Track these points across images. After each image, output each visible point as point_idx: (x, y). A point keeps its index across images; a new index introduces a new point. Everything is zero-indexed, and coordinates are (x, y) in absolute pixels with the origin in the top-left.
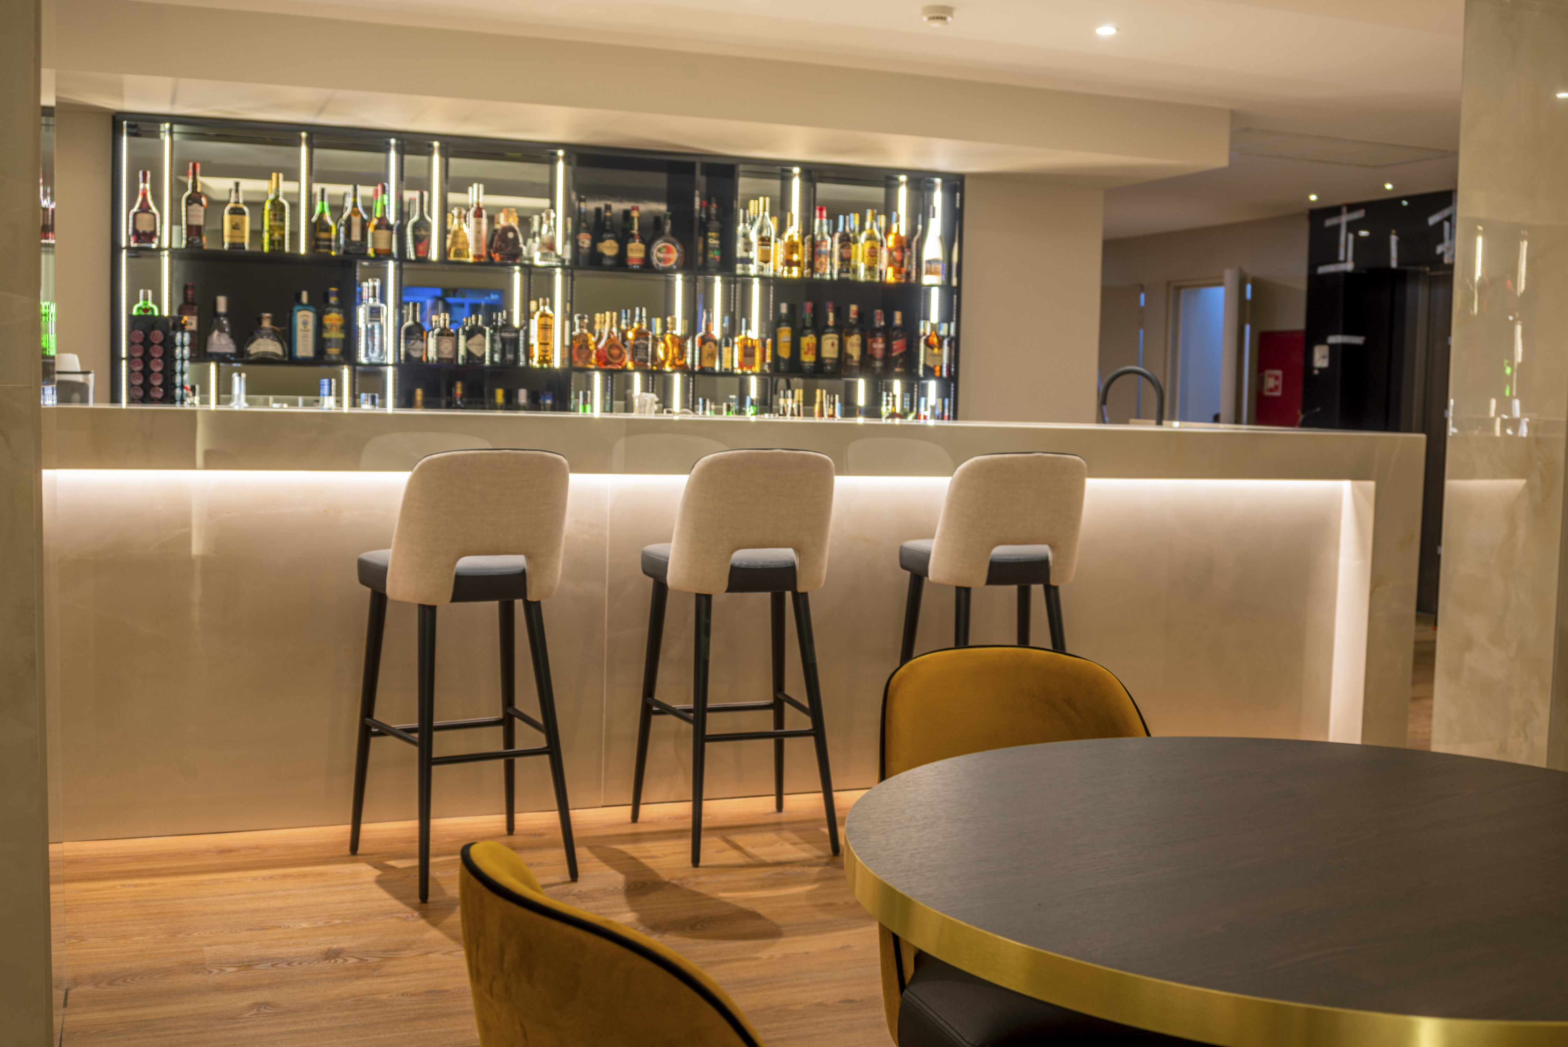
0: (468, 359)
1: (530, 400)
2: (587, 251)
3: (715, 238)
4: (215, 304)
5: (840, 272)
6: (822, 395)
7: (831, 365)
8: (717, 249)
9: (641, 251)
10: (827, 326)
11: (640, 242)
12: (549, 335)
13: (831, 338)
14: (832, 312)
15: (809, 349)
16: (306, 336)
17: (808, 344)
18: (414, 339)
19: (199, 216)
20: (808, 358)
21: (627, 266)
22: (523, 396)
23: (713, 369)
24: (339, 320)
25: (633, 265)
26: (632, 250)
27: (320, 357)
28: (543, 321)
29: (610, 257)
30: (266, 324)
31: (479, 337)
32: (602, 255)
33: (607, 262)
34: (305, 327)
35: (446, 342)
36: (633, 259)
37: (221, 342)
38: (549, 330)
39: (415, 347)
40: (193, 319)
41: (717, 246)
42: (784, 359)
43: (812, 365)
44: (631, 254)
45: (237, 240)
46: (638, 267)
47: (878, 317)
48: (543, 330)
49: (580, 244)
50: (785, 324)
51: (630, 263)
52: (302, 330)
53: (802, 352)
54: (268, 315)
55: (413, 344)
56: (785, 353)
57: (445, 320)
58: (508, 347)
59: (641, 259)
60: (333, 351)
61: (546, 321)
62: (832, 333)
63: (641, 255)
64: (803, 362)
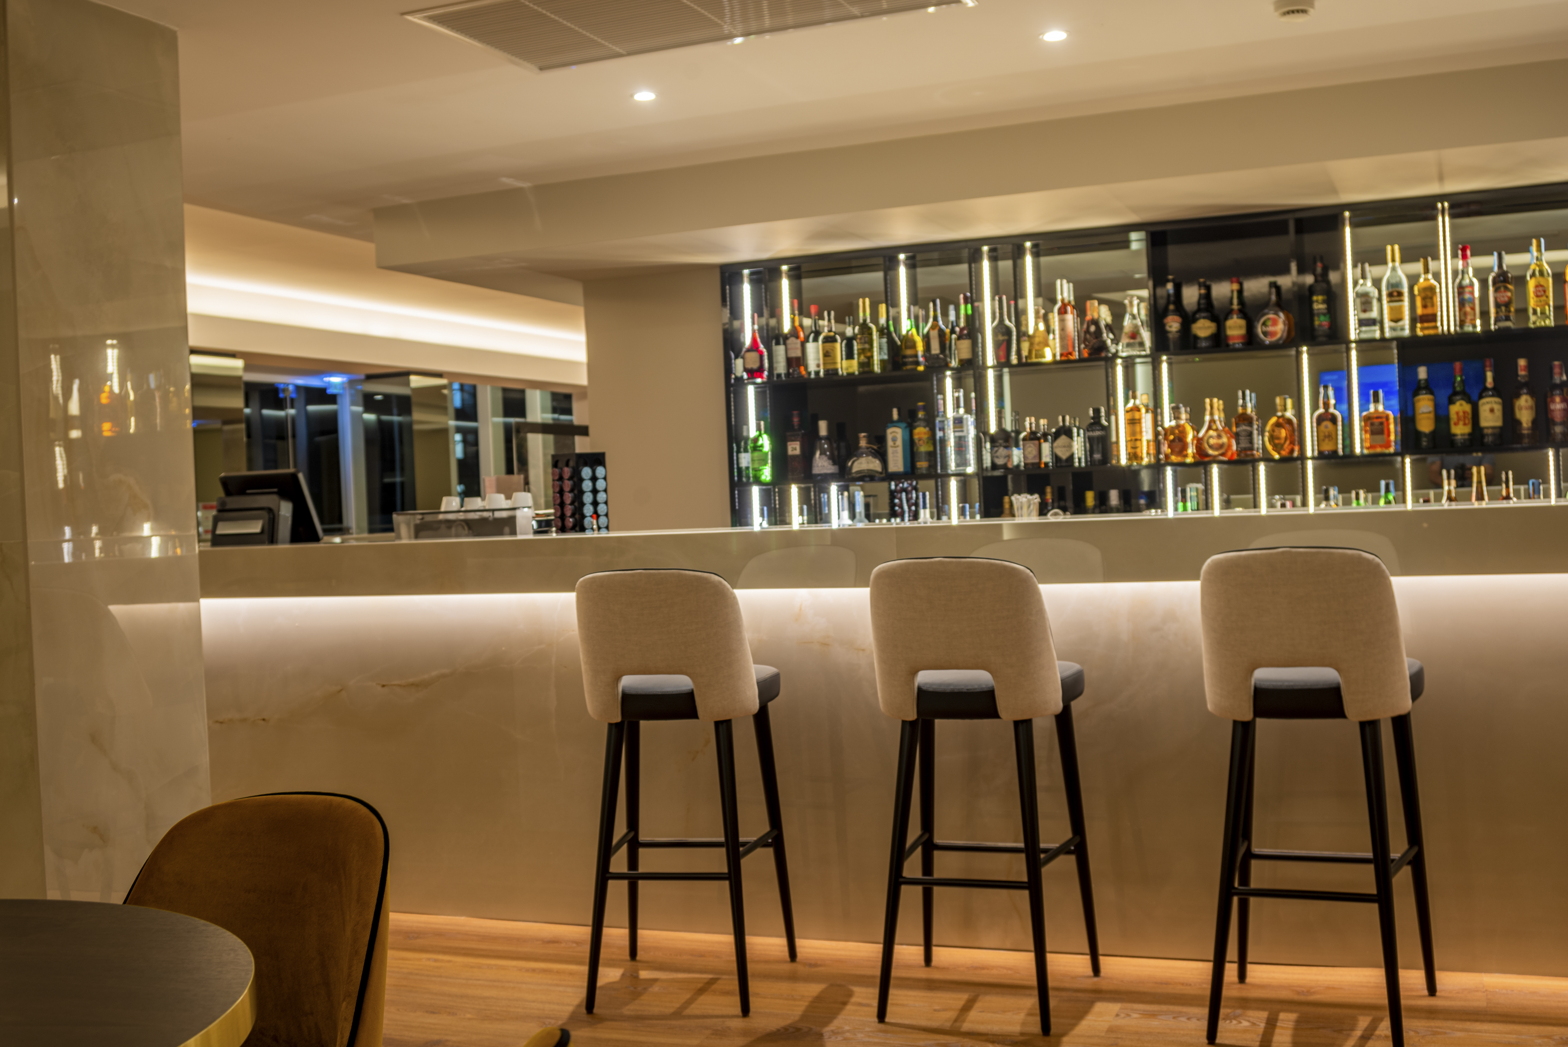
0: (1057, 462)
1: (1122, 501)
2: (1177, 335)
3: (1320, 301)
4: (816, 429)
5: (1497, 320)
6: (1479, 472)
7: (1493, 435)
8: (1324, 315)
9: (1240, 327)
10: (1486, 389)
11: (1238, 318)
12: (1138, 429)
13: (1488, 403)
14: (1491, 371)
15: (1459, 419)
16: (896, 452)
17: (1457, 413)
18: (997, 447)
19: (796, 349)
20: (1460, 430)
21: (1228, 345)
22: (1114, 497)
23: (1335, 452)
24: (925, 433)
25: (1234, 344)
26: (1230, 328)
27: (911, 472)
28: (1129, 416)
29: (1206, 339)
30: (863, 443)
31: (1063, 439)
32: (1196, 338)
33: (1204, 344)
34: (895, 444)
35: (1030, 447)
36: (1234, 337)
37: (822, 464)
38: (1138, 424)
39: (998, 454)
40: (797, 444)
41: (1325, 311)
42: (1425, 435)
43: (1466, 437)
44: (1230, 332)
45: (830, 367)
46: (1241, 345)
47: (1557, 370)
48: (1131, 425)
49: (1168, 328)
50: (1424, 392)
51: (1231, 342)
52: (892, 447)
53: (1452, 423)
54: (863, 434)
55: (997, 451)
56: (1425, 425)
57: (1031, 424)
58: (1095, 447)
59: (1243, 337)
60: (922, 465)
61: (1134, 416)
62: (1493, 396)
63: (1242, 332)
64: (1455, 435)
